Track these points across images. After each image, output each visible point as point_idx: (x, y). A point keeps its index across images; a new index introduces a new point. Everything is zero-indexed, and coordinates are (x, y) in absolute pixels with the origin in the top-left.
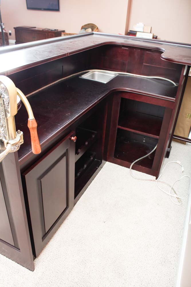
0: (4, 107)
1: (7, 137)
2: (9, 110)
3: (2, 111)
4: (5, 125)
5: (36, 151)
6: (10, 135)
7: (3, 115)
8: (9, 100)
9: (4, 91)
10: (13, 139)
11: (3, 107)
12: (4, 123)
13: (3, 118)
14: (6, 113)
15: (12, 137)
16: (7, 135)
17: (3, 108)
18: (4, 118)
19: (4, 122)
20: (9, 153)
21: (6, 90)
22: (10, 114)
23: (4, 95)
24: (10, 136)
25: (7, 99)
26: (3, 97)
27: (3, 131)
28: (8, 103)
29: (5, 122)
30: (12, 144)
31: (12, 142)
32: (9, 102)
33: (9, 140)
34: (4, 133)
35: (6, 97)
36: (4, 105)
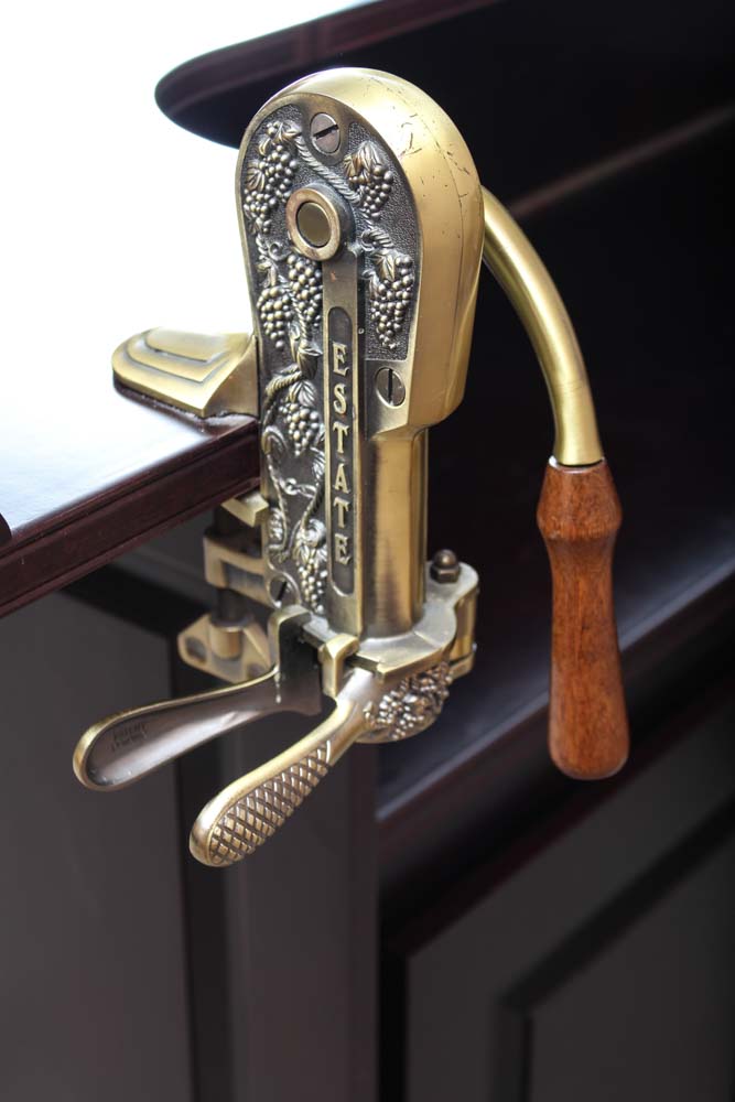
0: (361, 338)
1: (353, 604)
2: (405, 372)
3: (335, 379)
4: (349, 497)
5: (585, 746)
6: (380, 587)
7: (341, 410)
8: (413, 285)
9: (379, 207)
10: (394, 627)
11: (348, 342)
12: (341, 483)
13: (334, 434)
14: (373, 398)
15: (392, 606)
16: (349, 590)
17: (349, 354)
18: (348, 439)
19: (341, 472)
20: (355, 746)
21: (396, 198)
22: (405, 405)
23: (370, 239)
24: (381, 599)
25: (399, 277)
26: (363, 255)
27: (323, 553)
28: (407, 311)
29: (348, 470)
30: (383, 670)
31: (386, 654)
32: (411, 299)
33: (364, 635)
34: (323, 566)
35: (392, 257)
36: (361, 324)
